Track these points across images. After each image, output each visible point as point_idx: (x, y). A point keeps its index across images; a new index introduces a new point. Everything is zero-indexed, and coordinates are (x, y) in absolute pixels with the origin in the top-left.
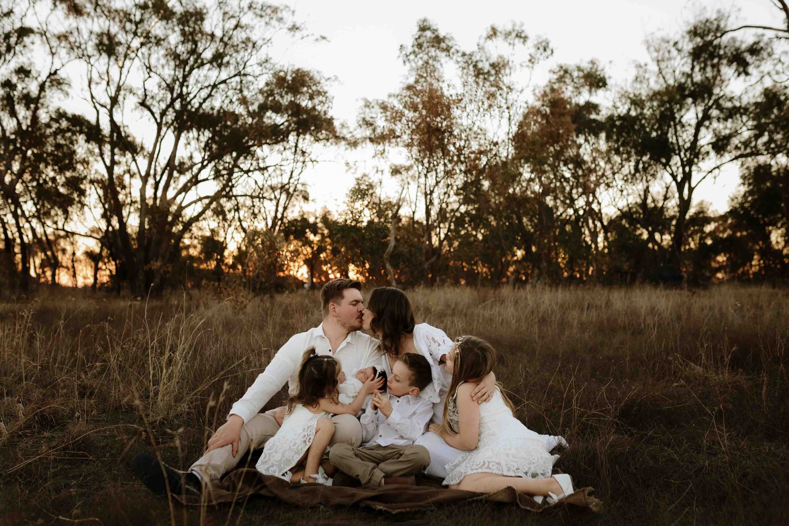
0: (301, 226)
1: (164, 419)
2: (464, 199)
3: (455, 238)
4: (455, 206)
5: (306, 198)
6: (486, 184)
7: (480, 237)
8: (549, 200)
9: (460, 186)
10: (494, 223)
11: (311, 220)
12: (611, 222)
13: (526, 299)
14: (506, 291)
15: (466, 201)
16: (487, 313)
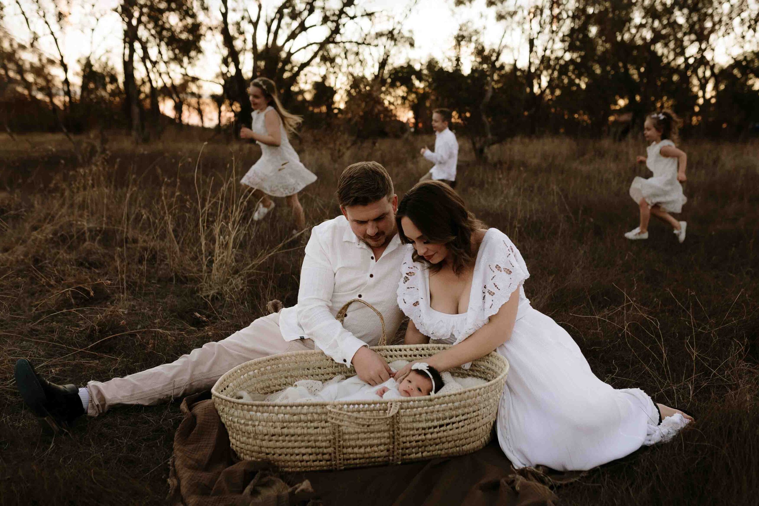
0: (407, 73)
1: (218, 293)
2: (569, 46)
3: (558, 86)
4: (560, 54)
5: (412, 45)
6: (593, 30)
7: (583, 86)
8: (659, 48)
9: (566, 34)
10: (598, 71)
11: (417, 67)
12: (723, 71)
13: (627, 153)
14: (606, 143)
15: (571, 48)
16: (585, 169)
